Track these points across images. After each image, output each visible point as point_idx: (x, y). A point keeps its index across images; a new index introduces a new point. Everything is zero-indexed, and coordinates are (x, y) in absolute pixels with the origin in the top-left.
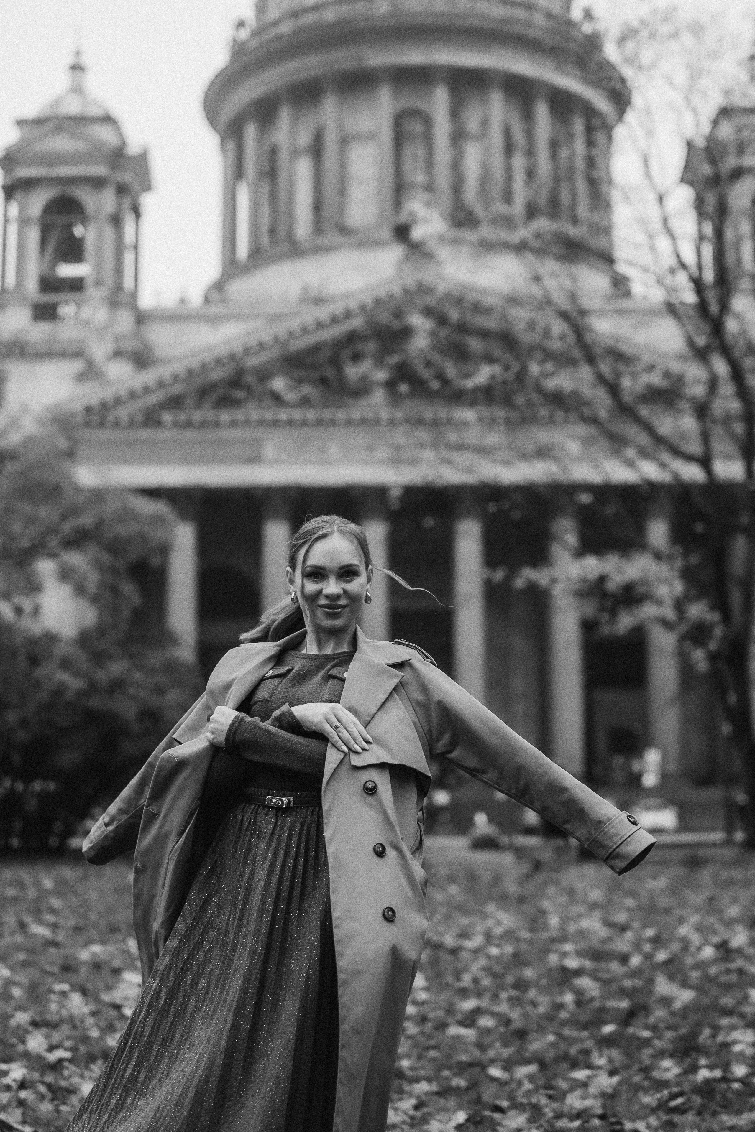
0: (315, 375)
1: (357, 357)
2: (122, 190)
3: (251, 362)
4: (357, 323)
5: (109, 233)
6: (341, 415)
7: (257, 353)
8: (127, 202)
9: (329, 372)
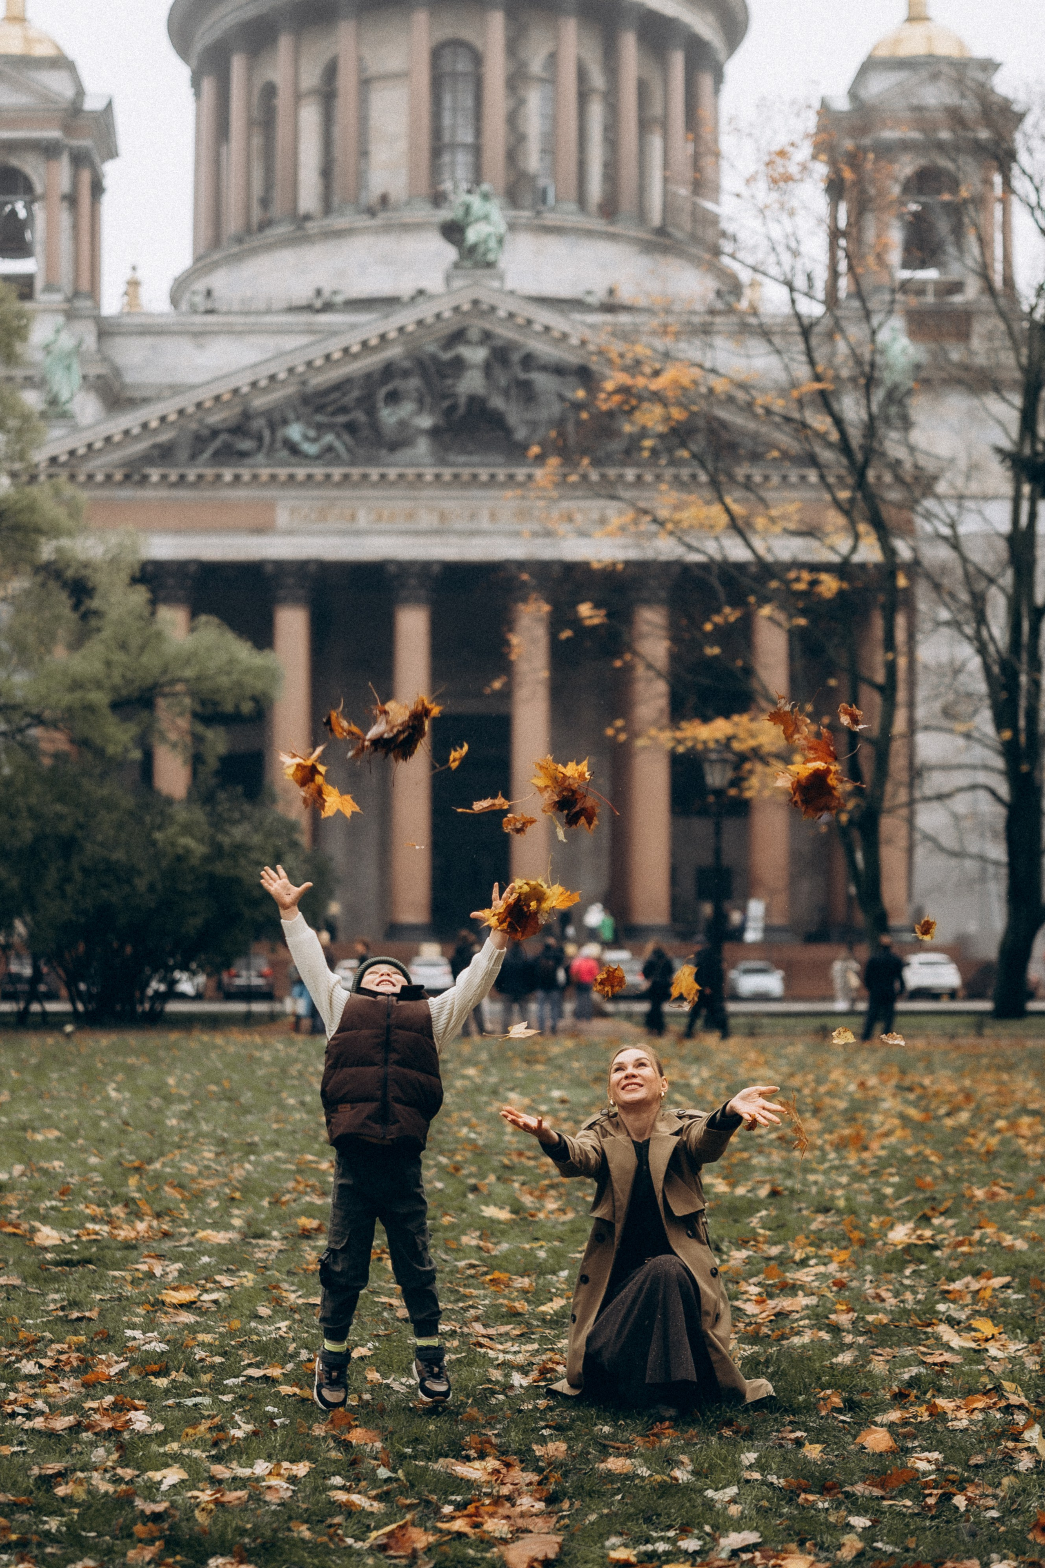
0: (341, 419)
1: (393, 398)
2: (79, 159)
3: (259, 402)
4: (394, 352)
5: (64, 218)
6: (374, 473)
7: (265, 390)
8: (86, 177)
9: (360, 416)
